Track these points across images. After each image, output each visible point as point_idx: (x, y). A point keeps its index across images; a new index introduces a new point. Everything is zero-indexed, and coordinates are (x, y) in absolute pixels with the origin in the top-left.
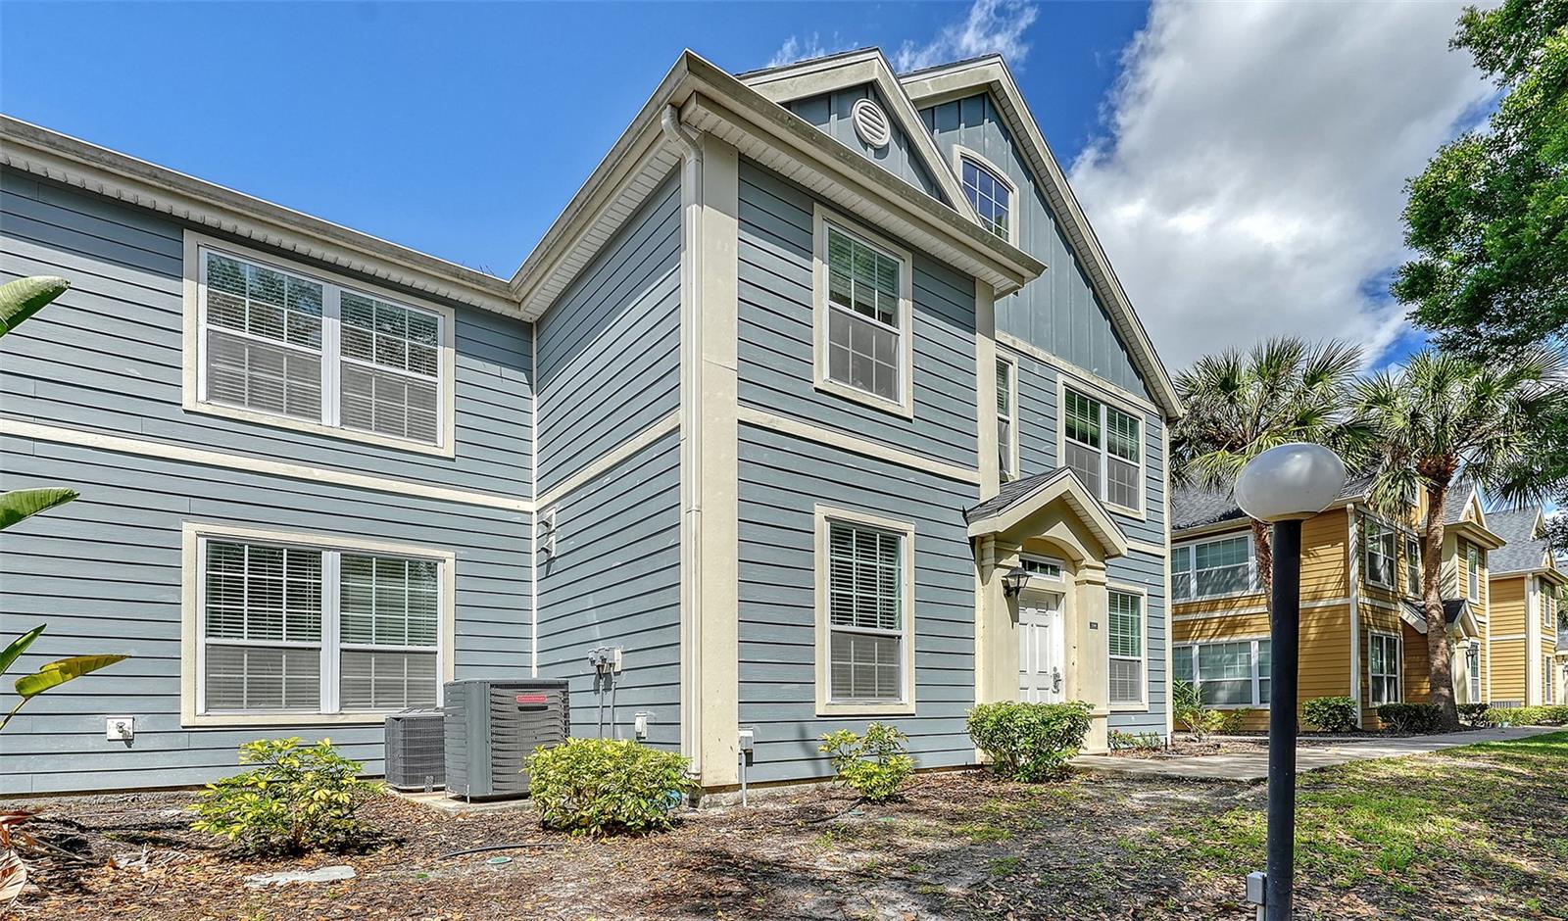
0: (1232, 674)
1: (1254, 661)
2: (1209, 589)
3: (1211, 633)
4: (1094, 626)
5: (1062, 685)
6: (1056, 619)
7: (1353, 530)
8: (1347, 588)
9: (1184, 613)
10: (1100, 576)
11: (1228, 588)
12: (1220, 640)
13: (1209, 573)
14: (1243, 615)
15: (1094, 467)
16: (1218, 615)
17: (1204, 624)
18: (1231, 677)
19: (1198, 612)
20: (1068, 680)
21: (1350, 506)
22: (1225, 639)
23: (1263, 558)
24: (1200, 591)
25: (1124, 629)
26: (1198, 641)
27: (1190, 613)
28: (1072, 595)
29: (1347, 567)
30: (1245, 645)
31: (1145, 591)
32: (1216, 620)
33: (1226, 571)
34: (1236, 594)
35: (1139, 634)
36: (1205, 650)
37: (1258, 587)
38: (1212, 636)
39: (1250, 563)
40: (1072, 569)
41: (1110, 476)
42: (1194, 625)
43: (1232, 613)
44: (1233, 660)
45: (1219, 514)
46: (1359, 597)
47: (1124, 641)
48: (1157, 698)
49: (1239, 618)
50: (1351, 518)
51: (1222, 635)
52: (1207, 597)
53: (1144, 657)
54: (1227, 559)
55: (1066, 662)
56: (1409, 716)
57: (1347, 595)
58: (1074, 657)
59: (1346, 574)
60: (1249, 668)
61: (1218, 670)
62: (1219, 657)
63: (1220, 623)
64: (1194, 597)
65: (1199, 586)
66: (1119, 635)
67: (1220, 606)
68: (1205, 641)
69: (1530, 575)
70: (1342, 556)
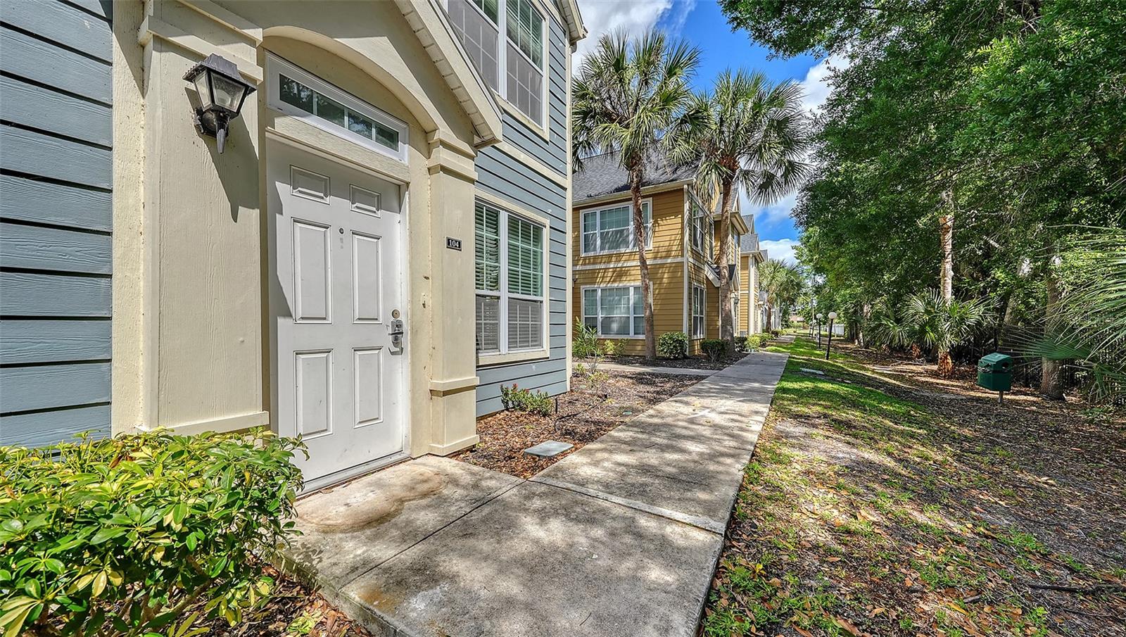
0: (619, 312)
1: (632, 302)
2: (607, 246)
3: (608, 279)
4: (453, 244)
5: (406, 340)
6: (397, 227)
7: (687, 206)
8: (682, 250)
9: (594, 264)
10: (467, 167)
11: (618, 246)
12: (613, 285)
13: (608, 233)
14: (626, 267)
15: (492, 48)
16: (612, 266)
17: (605, 272)
18: (618, 314)
19: (600, 263)
20: (415, 332)
21: (686, 186)
22: (616, 285)
23: (638, 221)
24: (602, 248)
25: (526, 263)
26: (601, 286)
27: (596, 263)
28: (423, 189)
29: (682, 234)
30: (627, 289)
31: (547, 222)
32: (611, 270)
33: (617, 232)
34: (623, 250)
35: (542, 272)
36: (604, 292)
37: (634, 246)
38: (609, 282)
39: (630, 227)
40: (422, 145)
41: (511, 68)
42: (599, 273)
43: (620, 265)
44: (620, 300)
45: (614, 188)
46: (689, 259)
47: (526, 277)
48: (558, 342)
49: (624, 269)
50: (686, 197)
51: (614, 281)
52: (606, 252)
53: (546, 298)
54: (618, 224)
55: (412, 302)
56: (718, 350)
57: (682, 256)
58: (426, 295)
59: (682, 239)
60: (628, 308)
61: (611, 309)
62: (612, 298)
63: (614, 272)
64: (599, 252)
65: (602, 243)
66: (520, 270)
67: (614, 259)
68: (605, 285)
69: (751, 255)
70: (680, 226)
